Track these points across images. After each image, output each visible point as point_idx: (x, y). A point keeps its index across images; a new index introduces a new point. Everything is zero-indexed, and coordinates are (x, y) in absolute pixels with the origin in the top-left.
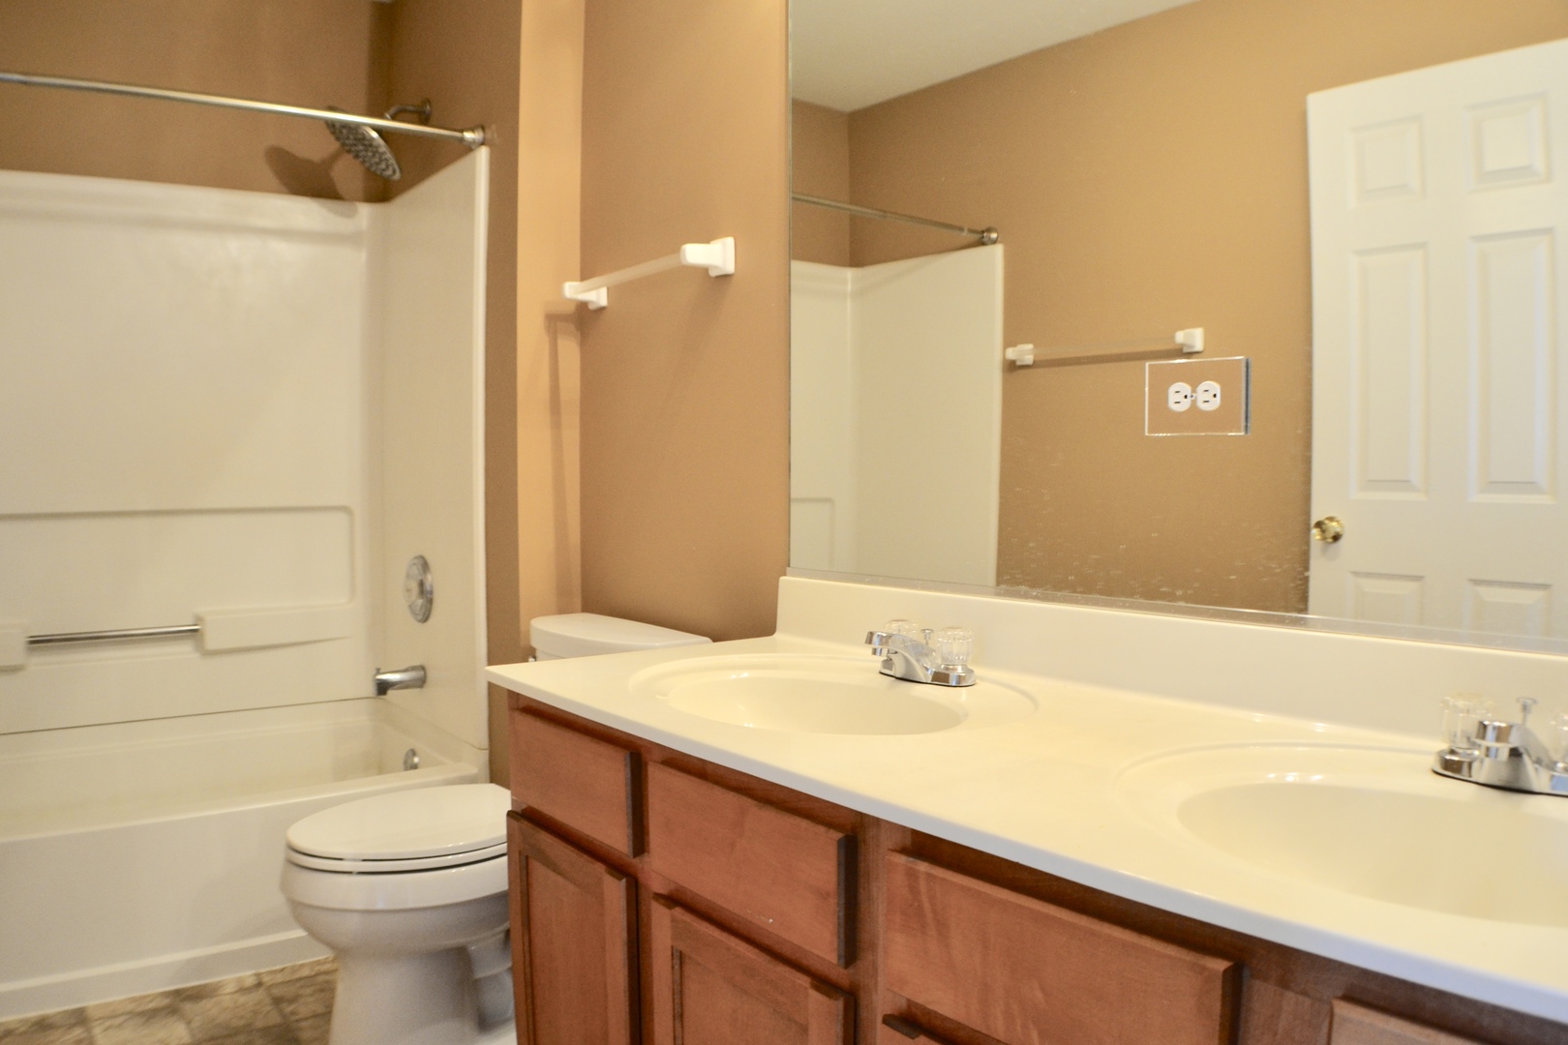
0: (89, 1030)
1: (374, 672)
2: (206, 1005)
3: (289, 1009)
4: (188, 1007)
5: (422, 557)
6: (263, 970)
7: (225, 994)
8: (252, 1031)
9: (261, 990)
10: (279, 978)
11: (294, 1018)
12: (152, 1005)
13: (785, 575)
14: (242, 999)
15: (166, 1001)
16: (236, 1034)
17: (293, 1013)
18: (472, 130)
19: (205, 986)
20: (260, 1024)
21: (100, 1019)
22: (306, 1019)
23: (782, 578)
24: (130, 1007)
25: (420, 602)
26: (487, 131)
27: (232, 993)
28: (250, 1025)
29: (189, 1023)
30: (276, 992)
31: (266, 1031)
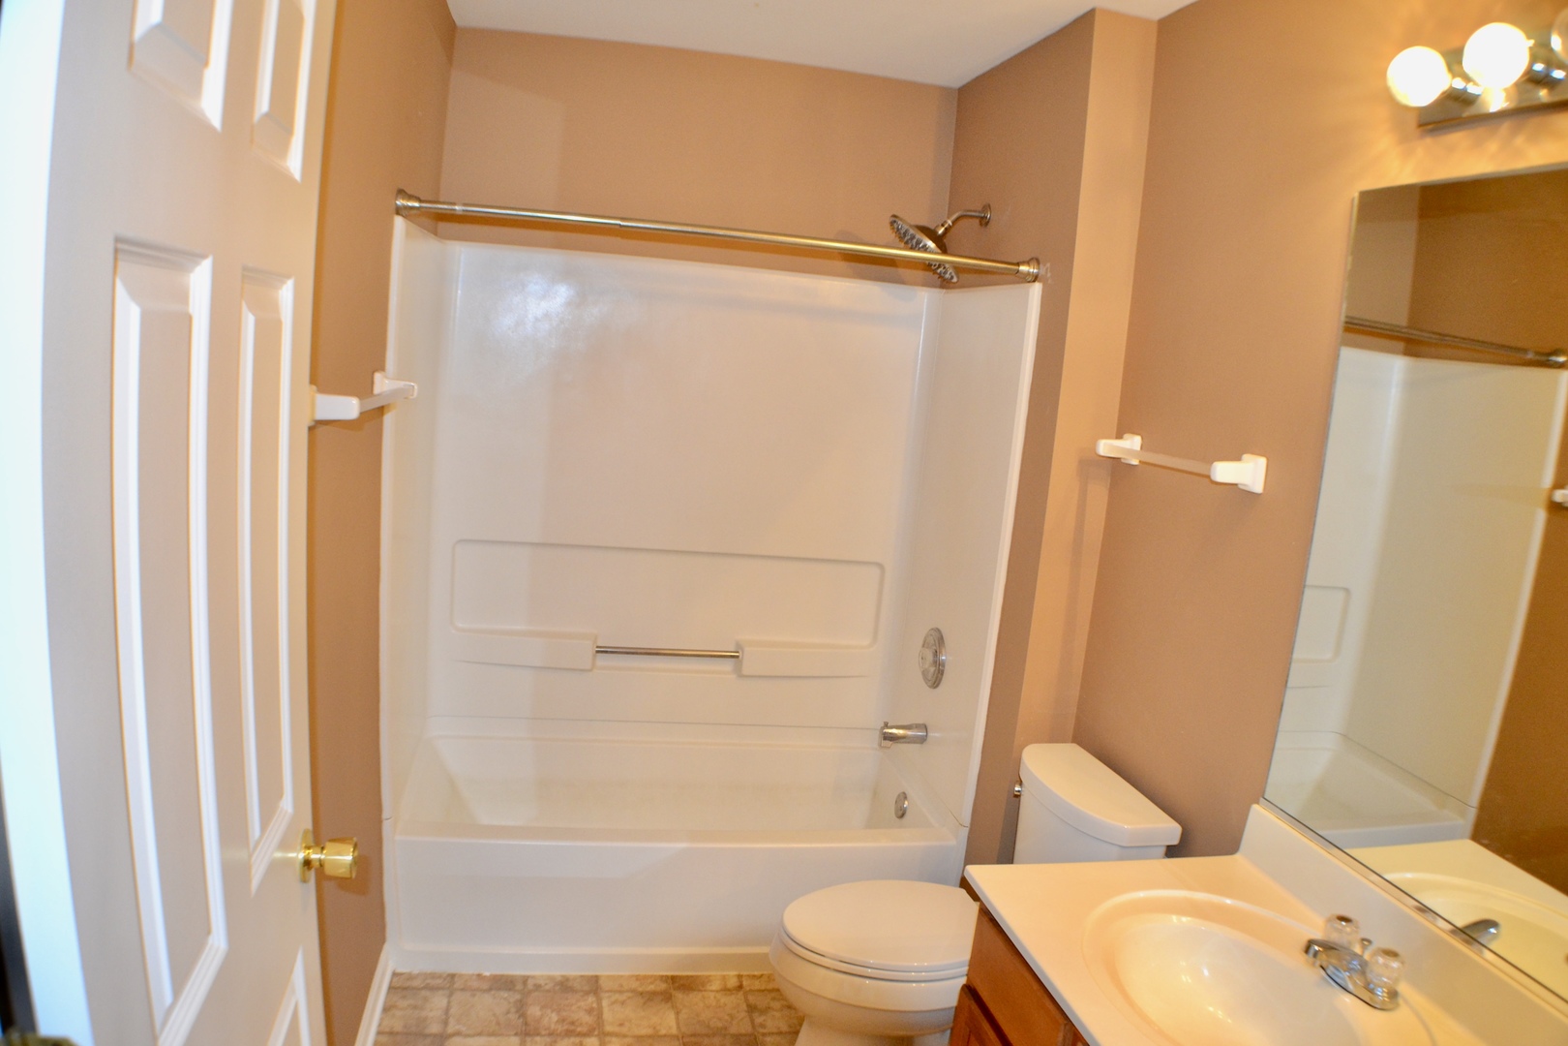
0: (599, 1001)
1: (883, 725)
2: (694, 998)
3: (759, 1020)
4: (679, 996)
5: (938, 630)
6: (745, 973)
7: (712, 991)
8: (725, 1035)
9: (741, 993)
10: (757, 985)
11: (762, 1030)
12: (652, 987)
13: (1258, 803)
14: (724, 999)
15: (663, 986)
16: (714, 1035)
17: (762, 1026)
18: (1027, 263)
19: (697, 977)
20: (733, 1030)
21: (611, 991)
22: (771, 1034)
23: (1255, 807)
24: (635, 985)
25: (932, 669)
26: (1041, 265)
27: (717, 991)
28: (726, 1028)
29: (677, 1013)
30: (752, 999)
31: (737, 1037)
